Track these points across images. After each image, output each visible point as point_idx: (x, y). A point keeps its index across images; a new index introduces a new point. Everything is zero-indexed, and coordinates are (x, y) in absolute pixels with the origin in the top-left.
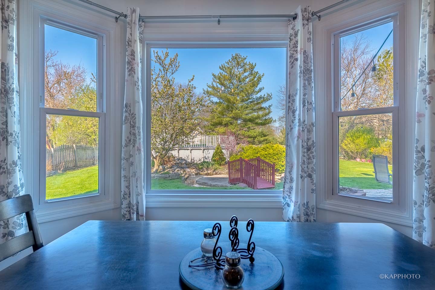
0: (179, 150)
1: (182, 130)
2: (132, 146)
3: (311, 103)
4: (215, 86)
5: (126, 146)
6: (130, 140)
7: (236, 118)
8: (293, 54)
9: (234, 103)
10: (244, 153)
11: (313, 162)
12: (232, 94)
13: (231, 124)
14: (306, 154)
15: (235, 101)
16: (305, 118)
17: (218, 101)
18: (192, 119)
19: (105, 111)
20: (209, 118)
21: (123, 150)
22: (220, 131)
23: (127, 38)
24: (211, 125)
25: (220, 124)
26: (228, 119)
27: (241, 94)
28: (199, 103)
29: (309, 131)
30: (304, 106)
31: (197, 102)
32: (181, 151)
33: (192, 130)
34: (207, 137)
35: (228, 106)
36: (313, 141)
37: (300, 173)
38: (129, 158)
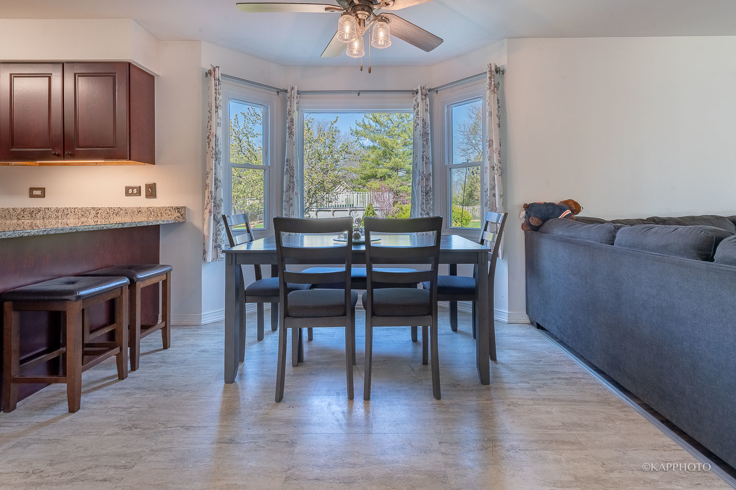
0: (318, 211)
1: (322, 183)
2: (291, 191)
3: (428, 158)
4: (367, 123)
5: (287, 191)
6: (290, 187)
7: (396, 169)
8: (416, 120)
9: (393, 148)
10: (403, 214)
11: (430, 203)
12: (392, 136)
13: (390, 176)
14: (424, 197)
15: (395, 146)
16: (424, 169)
17: (371, 144)
18: (334, 170)
19: (269, 164)
20: (359, 169)
21: (284, 194)
22: (374, 186)
23: (288, 109)
24: (362, 178)
25: (374, 177)
26: (384, 170)
27: (403, 135)
28: (344, 150)
29: (427, 180)
30: (423, 160)
31: (341, 149)
32: (319, 213)
33: (335, 184)
34: (355, 195)
35: (385, 152)
36: (430, 187)
37: (420, 211)
38: (289, 201)
